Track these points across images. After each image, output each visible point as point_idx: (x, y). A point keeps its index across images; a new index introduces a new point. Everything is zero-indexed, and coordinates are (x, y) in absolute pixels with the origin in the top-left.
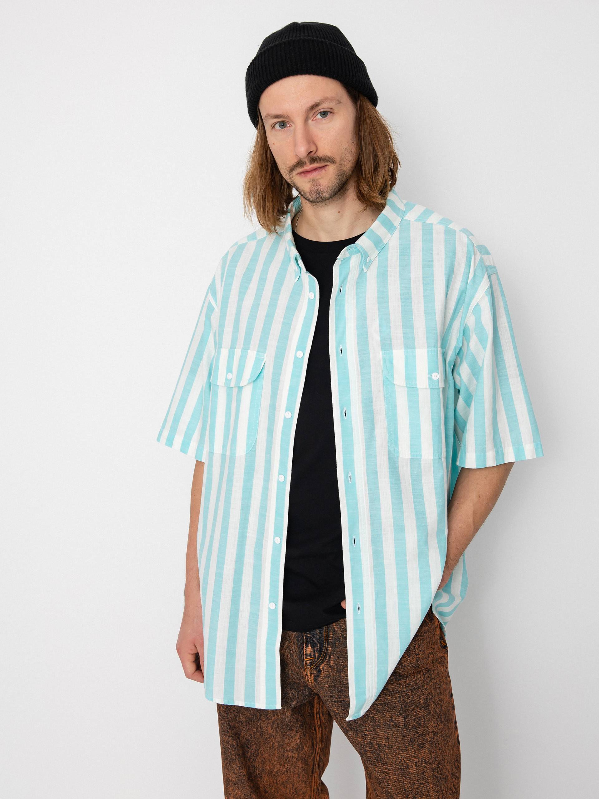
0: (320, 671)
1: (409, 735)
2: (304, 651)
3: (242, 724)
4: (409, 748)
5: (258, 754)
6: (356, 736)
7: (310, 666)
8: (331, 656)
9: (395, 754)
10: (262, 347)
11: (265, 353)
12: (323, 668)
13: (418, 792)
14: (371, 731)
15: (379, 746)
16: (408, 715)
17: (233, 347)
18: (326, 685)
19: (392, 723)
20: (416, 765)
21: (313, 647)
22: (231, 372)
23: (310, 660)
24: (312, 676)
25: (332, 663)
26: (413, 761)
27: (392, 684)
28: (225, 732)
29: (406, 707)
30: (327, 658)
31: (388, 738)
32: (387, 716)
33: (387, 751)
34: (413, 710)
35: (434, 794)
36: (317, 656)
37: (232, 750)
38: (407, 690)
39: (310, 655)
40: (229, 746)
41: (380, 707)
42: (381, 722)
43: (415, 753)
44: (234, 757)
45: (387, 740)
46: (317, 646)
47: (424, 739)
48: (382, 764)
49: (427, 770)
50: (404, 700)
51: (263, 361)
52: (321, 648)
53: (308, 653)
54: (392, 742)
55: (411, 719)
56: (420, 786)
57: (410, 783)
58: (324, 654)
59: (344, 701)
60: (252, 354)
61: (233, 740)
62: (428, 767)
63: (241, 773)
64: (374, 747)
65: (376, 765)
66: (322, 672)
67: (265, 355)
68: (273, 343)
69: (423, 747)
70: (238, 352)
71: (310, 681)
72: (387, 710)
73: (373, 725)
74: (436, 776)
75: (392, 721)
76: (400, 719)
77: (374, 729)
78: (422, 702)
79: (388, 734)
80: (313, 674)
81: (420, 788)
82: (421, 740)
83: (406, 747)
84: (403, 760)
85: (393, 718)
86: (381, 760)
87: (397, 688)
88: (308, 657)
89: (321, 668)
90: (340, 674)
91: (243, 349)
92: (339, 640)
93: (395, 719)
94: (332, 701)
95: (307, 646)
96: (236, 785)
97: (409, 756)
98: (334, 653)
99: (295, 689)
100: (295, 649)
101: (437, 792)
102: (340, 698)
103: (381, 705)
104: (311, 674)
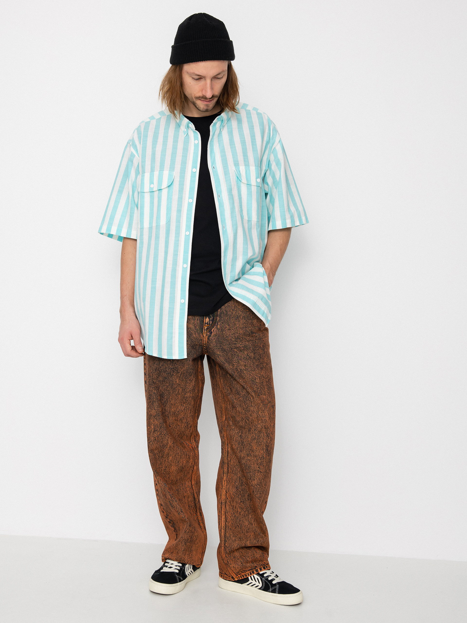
0: (211, 333)
1: (256, 362)
2: (204, 321)
3: (160, 382)
4: (256, 369)
5: (168, 401)
6: (229, 365)
7: (207, 330)
8: (218, 323)
9: (249, 373)
10: (172, 168)
11: (174, 171)
12: (213, 331)
13: (260, 392)
14: (237, 363)
15: (241, 370)
16: (256, 352)
17: (152, 170)
18: (214, 341)
19: (248, 357)
20: (259, 378)
21: (209, 318)
22: (153, 183)
23: (206, 326)
24: (207, 337)
25: (219, 327)
26: (258, 376)
27: (248, 336)
28: (150, 385)
29: (255, 348)
30: (216, 324)
31: (245, 365)
32: (245, 353)
33: (245, 372)
34: (258, 350)
35: (267, 394)
36: (211, 324)
37: (154, 395)
38: (255, 340)
39: (207, 323)
40: (152, 393)
41: (242, 348)
42: (242, 357)
43: (259, 372)
44: (155, 400)
45: (245, 366)
46: (211, 318)
47: (263, 366)
48: (243, 378)
49: (264, 381)
50: (254, 344)
51: (173, 175)
52: (213, 319)
53: (206, 322)
54: (247, 367)
55: (257, 355)
56: (261, 389)
57: (256, 388)
58: (215, 322)
59: (223, 348)
60: (166, 173)
61: (155, 390)
62: (264, 380)
63: (158, 409)
64: (238, 370)
65: (240, 378)
66: (213, 333)
67: (174, 172)
68: (178, 167)
69: (262, 369)
70: (156, 173)
71: (205, 340)
72: (246, 350)
73: (238, 359)
74: (268, 385)
75: (248, 355)
76: (252, 355)
77: (238, 361)
78: (262, 346)
79: (246, 363)
80: (207, 335)
81: (261, 390)
82: (261, 366)
83: (255, 369)
84: (253, 376)
85: (248, 354)
86: (242, 377)
87: (250, 338)
88: (206, 325)
89: (212, 331)
90: (223, 332)
91: (160, 171)
92: (223, 313)
93: (249, 354)
94: (217, 349)
95: (206, 318)
96: (155, 418)
97: (256, 374)
98: (220, 321)
99: (195, 349)
100: (197, 323)
101: (269, 393)
102: (221, 347)
103: (243, 347)
104: (206, 335)
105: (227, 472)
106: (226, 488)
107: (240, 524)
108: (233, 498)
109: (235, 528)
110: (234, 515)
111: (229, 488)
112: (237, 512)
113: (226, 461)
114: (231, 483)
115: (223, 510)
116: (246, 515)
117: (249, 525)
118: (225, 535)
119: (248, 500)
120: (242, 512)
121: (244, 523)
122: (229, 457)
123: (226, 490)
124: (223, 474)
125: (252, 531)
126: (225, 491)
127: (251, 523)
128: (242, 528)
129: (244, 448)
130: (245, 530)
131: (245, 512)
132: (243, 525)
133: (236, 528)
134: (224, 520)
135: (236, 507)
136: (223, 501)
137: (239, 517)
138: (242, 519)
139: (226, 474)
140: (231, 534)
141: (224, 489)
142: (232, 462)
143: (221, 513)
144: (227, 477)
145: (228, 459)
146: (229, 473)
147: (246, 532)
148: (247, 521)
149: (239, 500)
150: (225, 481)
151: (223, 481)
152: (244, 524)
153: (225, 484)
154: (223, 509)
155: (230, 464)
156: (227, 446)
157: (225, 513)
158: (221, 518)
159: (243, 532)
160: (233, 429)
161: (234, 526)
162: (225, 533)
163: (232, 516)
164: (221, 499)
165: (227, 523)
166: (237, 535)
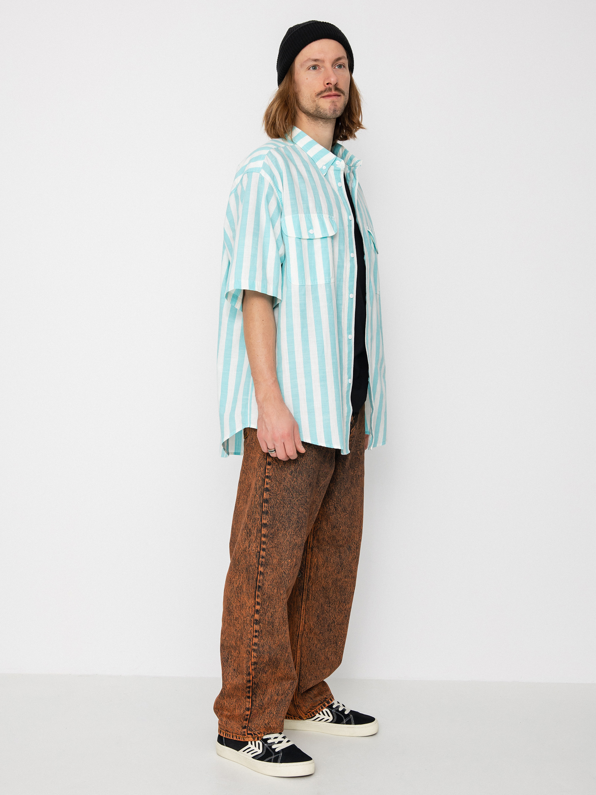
10: (331, 212)
17: (307, 213)
22: (312, 229)
60: (326, 217)
67: (334, 217)
68: (335, 210)
70: (314, 216)
91: (317, 213)
105: (307, 599)
106: (305, 618)
107: (316, 659)
108: (312, 629)
109: (310, 665)
110: (309, 649)
111: (309, 618)
112: (314, 644)
113: (307, 587)
114: (311, 611)
115: (299, 644)
116: (322, 648)
117: (325, 660)
118: (300, 673)
119: (328, 630)
120: (319, 645)
121: (320, 657)
122: (310, 582)
123: (305, 621)
124: (301, 603)
125: (329, 667)
126: (303, 622)
127: (328, 657)
128: (318, 664)
129: (342, 569)
130: (321, 666)
131: (322, 644)
132: (319, 661)
133: (312, 664)
134: (300, 655)
135: (312, 639)
136: (300, 634)
137: (315, 651)
138: (318, 653)
139: (305, 602)
140: (307, 671)
141: (303, 619)
142: (314, 587)
143: (296, 647)
144: (306, 605)
145: (309, 584)
146: (309, 600)
147: (323, 669)
148: (323, 655)
149: (318, 631)
150: (303, 610)
151: (301, 610)
152: (320, 659)
153: (304, 613)
154: (299, 642)
155: (311, 589)
156: (309, 570)
157: (301, 647)
158: (296, 653)
159: (319, 669)
160: (327, 549)
161: (309, 662)
162: (300, 671)
163: (308, 650)
164: (298, 631)
165: (302, 659)
166: (314, 673)
